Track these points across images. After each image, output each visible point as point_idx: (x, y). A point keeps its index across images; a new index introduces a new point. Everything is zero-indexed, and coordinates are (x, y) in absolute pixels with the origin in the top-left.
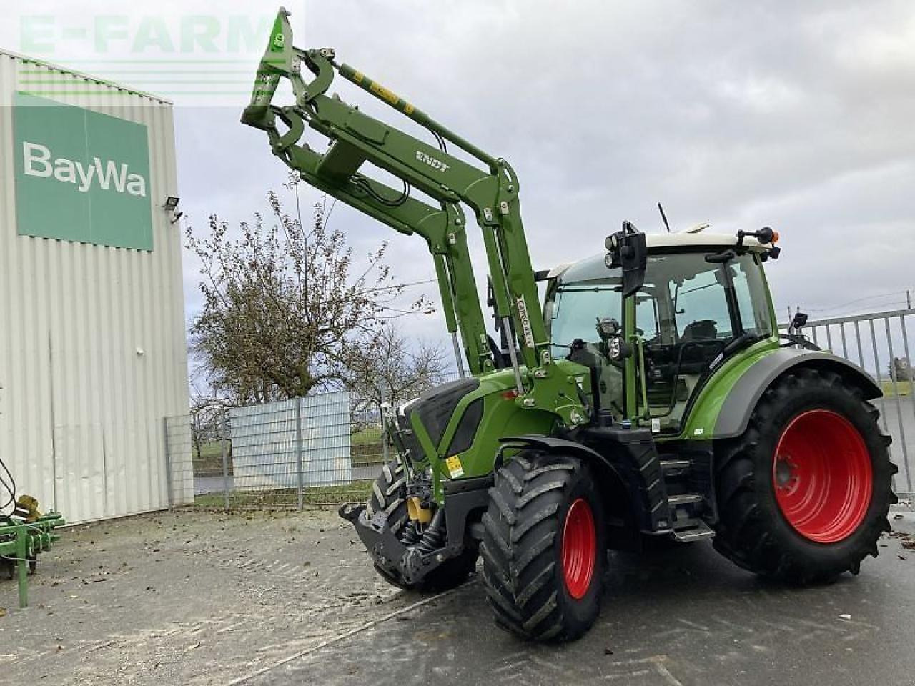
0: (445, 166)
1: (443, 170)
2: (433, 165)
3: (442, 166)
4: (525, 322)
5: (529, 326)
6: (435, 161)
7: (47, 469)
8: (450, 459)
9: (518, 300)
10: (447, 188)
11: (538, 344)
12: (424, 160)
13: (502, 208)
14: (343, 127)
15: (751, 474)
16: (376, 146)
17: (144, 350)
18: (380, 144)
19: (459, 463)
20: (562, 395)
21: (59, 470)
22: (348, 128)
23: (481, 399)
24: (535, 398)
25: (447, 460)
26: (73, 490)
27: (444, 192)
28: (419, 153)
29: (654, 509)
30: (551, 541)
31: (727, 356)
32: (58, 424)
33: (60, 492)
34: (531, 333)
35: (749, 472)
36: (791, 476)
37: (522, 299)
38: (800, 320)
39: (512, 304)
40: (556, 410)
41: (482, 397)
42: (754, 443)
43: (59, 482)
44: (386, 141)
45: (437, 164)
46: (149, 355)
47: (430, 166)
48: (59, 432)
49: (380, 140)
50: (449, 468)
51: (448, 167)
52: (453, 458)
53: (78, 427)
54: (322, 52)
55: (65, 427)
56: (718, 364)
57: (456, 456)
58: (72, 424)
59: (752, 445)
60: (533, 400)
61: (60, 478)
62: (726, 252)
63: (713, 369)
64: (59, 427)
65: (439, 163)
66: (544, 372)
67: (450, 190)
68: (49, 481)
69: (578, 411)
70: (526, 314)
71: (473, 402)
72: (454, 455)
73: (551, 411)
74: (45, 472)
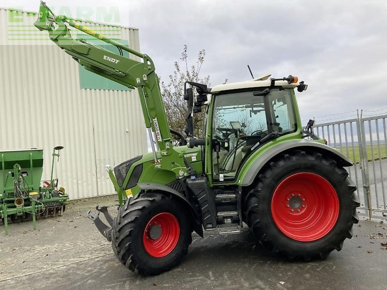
0: (118, 61)
1: (116, 63)
2: (112, 61)
3: (116, 61)
4: (157, 130)
5: (159, 131)
6: (113, 59)
7: (94, 175)
8: (128, 190)
9: (154, 120)
10: (118, 71)
11: (164, 140)
12: (107, 59)
13: (144, 78)
14: (69, 49)
15: (256, 205)
16: (85, 55)
17: (129, 130)
18: (87, 55)
19: (131, 192)
20: (173, 163)
21: (98, 175)
22: (72, 49)
23: (142, 164)
24: (161, 165)
25: (126, 191)
26: (104, 183)
27: (117, 73)
28: (105, 56)
29: (205, 219)
30: (128, 233)
31: (262, 143)
32: (97, 158)
33: (99, 184)
34: (160, 135)
35: (256, 203)
36: (301, 204)
37: (156, 119)
38: (311, 123)
39: (151, 122)
40: (173, 170)
41: (143, 163)
42: (260, 190)
43: (99, 180)
44: (89, 53)
45: (113, 60)
46: (131, 132)
47: (110, 61)
48: (98, 162)
49: (86, 53)
50: (127, 194)
51: (119, 61)
52: (129, 190)
53: (104, 159)
54: (59, 17)
55: (100, 160)
56: (257, 147)
57: (130, 189)
58: (102, 158)
59: (258, 190)
60: (160, 165)
61: (99, 178)
62: (265, 90)
63: (253, 150)
64: (98, 160)
65: (115, 60)
66: (166, 152)
67: (120, 71)
68: (95, 179)
69: (183, 170)
70: (158, 126)
71: (137, 166)
72: (129, 188)
73: (171, 170)
74: (93, 176)
